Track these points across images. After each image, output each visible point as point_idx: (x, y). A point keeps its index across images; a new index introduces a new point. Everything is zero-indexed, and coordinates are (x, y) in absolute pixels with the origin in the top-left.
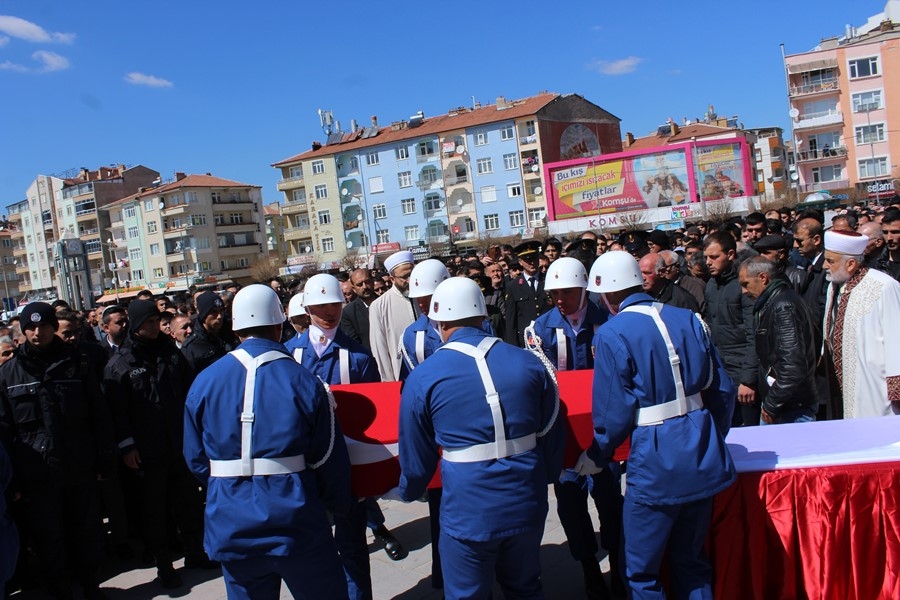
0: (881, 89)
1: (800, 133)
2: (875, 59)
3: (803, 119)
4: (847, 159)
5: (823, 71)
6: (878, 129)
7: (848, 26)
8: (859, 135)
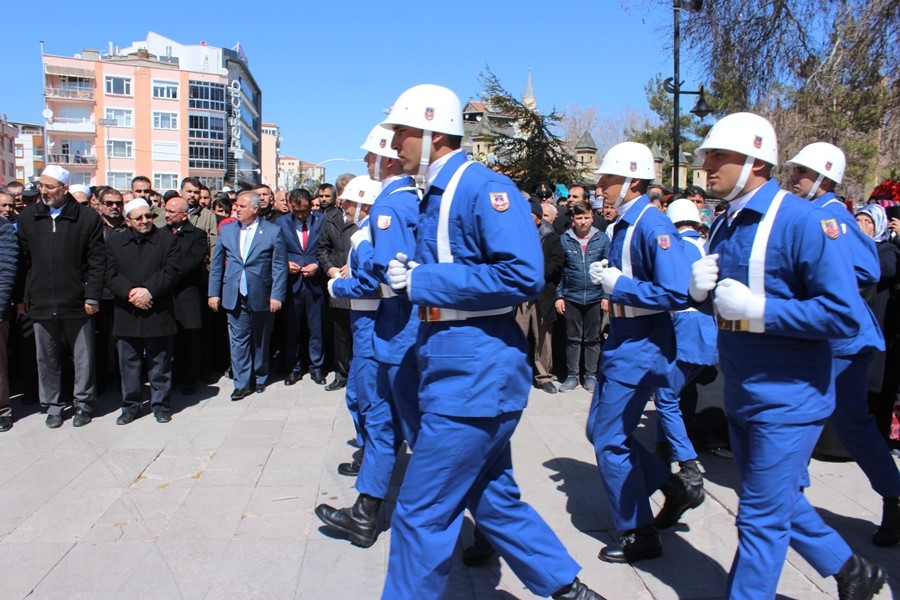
0: (133, 110)
1: (54, 136)
2: (128, 80)
3: (57, 121)
4: (97, 168)
5: (81, 80)
6: (127, 145)
7: (111, 44)
8: (109, 148)
